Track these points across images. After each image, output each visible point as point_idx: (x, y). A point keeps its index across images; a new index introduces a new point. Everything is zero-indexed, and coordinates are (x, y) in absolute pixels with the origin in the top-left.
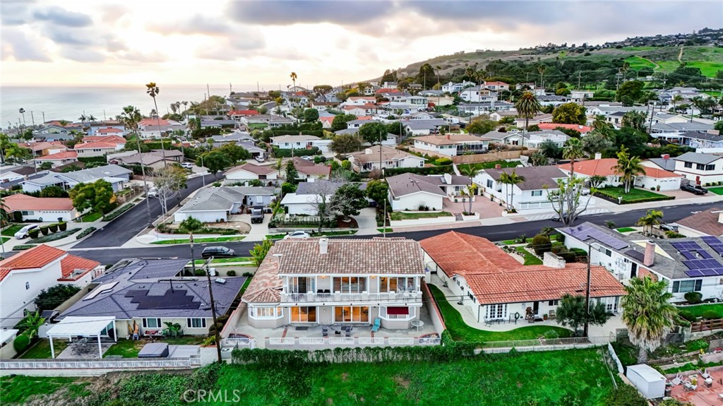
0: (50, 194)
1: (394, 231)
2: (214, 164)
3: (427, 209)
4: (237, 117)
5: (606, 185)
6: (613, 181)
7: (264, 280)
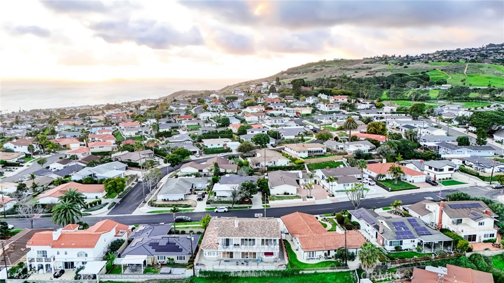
0: (88, 182)
1: (271, 207)
2: (173, 162)
3: (288, 194)
4: (179, 120)
5: (386, 179)
6: (389, 176)
7: (210, 239)
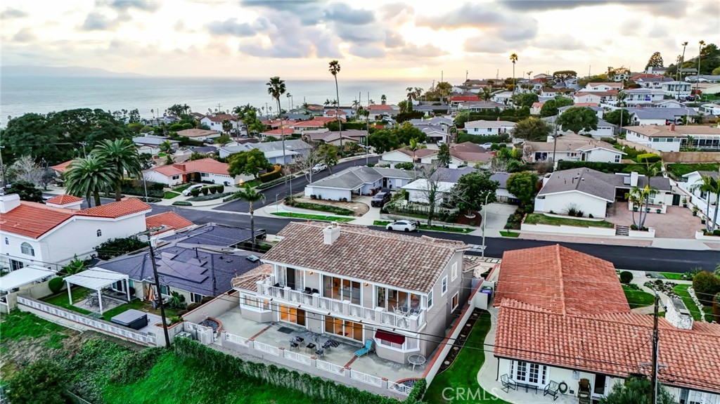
1: (520, 237)
3: (580, 214)
4: (456, 103)
